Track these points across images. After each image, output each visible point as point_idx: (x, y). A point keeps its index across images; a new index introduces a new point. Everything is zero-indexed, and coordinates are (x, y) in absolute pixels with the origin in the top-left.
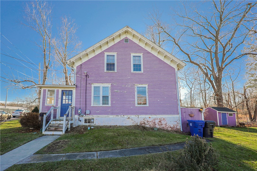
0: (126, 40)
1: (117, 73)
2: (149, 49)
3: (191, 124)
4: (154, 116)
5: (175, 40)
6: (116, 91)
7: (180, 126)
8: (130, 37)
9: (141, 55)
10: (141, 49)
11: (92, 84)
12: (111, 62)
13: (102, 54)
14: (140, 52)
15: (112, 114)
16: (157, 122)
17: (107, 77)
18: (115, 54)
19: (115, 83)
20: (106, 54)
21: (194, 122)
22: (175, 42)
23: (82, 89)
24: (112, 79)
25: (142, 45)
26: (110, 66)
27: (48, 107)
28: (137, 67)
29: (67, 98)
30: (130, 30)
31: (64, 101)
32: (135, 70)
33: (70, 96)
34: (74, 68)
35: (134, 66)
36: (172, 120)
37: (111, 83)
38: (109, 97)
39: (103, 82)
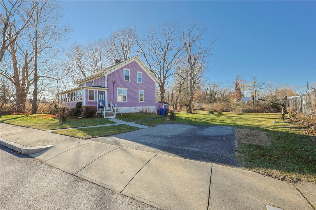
0: (135, 62)
1: (130, 82)
2: (145, 70)
4: (146, 107)
5: (144, 54)
6: (130, 93)
7: (156, 112)
8: (137, 61)
9: (141, 73)
10: (141, 70)
11: (117, 88)
12: (127, 74)
13: (122, 69)
14: (141, 72)
15: (128, 106)
16: (147, 110)
17: (125, 84)
18: (129, 70)
19: (129, 88)
20: (124, 69)
21: (161, 110)
22: (144, 55)
23: (111, 90)
24: (128, 86)
25: (142, 67)
27: (90, 102)
28: (140, 80)
29: (102, 96)
30: (138, 58)
31: (100, 98)
32: (139, 81)
33: (104, 95)
34: (106, 76)
35: (138, 79)
36: (153, 109)
37: (127, 88)
38: (127, 96)
39: (123, 87)
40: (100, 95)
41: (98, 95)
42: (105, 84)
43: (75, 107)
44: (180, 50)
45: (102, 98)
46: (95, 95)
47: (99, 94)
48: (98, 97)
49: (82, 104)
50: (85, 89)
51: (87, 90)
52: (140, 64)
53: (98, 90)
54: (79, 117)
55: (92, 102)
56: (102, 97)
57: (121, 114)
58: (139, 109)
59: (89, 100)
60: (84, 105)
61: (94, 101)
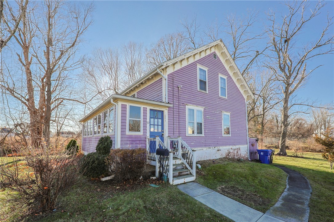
0: (215, 55)
1: (208, 95)
4: (234, 147)
6: (208, 117)
7: (248, 156)
9: (225, 77)
10: (225, 72)
11: (186, 105)
13: (194, 65)
14: (225, 75)
17: (200, 98)
18: (206, 69)
19: (207, 107)
20: (199, 66)
23: (174, 110)
24: (204, 101)
25: (227, 67)
26: (203, 84)
27: (130, 137)
28: (223, 91)
29: (156, 123)
30: (222, 45)
31: (152, 127)
32: (222, 95)
33: (160, 121)
34: (165, 75)
35: (221, 89)
36: (243, 151)
37: (203, 106)
38: (203, 124)
39: (197, 104)
40: (152, 120)
41: (148, 120)
42: (164, 95)
43: (95, 151)
44: (258, 54)
45: (156, 127)
46: (142, 120)
47: (150, 118)
48: (148, 126)
49: (111, 142)
50: (120, 103)
51: (124, 107)
52: (223, 61)
53: (149, 108)
54: (104, 179)
55: (136, 137)
56: (158, 125)
58: (223, 151)
59: (128, 133)
60: (118, 145)
61: (141, 133)
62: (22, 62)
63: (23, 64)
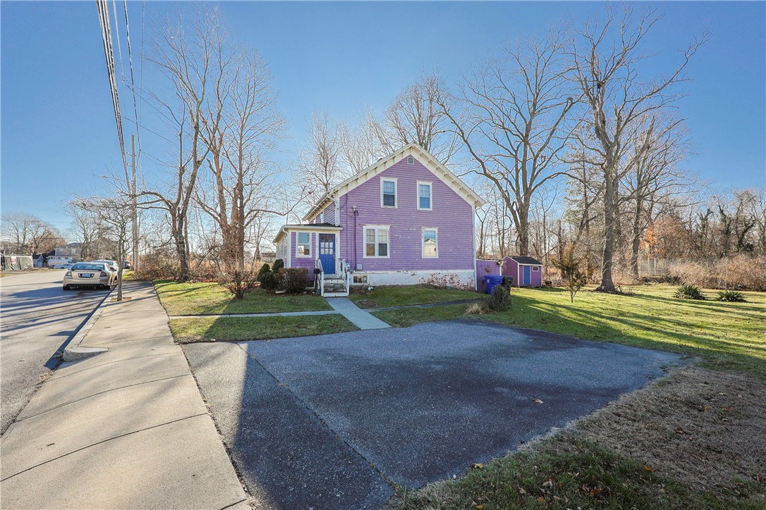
0: (410, 158)
1: (398, 210)
2: (440, 176)
3: (488, 281)
4: (444, 272)
5: (463, 134)
6: (396, 235)
7: (474, 284)
8: (416, 156)
9: (430, 184)
10: (430, 176)
11: (364, 225)
12: (389, 191)
13: (377, 179)
14: (429, 180)
15: (392, 269)
16: (448, 279)
17: (383, 215)
18: (395, 180)
19: (395, 224)
20: (383, 179)
21: (492, 279)
22: (463, 136)
23: (348, 232)
24: (391, 218)
25: (432, 169)
26: (389, 199)
27: (300, 259)
28: (425, 201)
29: (327, 246)
30: (417, 146)
31: (322, 250)
32: (422, 206)
33: (331, 244)
34: (337, 199)
35: (420, 201)
36: (465, 277)
37: (390, 224)
38: (388, 245)
39: (379, 223)
40: (322, 244)
41: (317, 244)
42: (336, 218)
45: (327, 250)
46: (311, 244)
47: (320, 242)
48: (317, 249)
49: (283, 263)
50: (290, 231)
51: (294, 234)
52: (424, 162)
53: (317, 233)
54: (277, 292)
55: (305, 259)
56: (329, 248)
57: (369, 289)
58: (422, 276)
59: (298, 256)
60: (288, 265)
61: (310, 256)
62: (212, 169)
63: (214, 172)
